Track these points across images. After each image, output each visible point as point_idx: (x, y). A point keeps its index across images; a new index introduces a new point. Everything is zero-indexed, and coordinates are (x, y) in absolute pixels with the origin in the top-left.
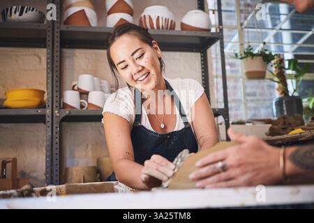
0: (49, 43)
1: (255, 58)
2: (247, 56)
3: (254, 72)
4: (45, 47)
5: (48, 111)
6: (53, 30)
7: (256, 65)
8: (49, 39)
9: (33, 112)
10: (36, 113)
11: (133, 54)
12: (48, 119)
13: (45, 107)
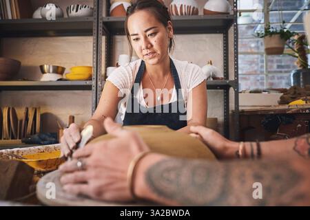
0: (95, 32)
1: (273, 36)
2: (266, 35)
3: (272, 49)
4: (92, 35)
5: (93, 83)
6: (98, 21)
7: (274, 42)
8: (95, 28)
9: (83, 83)
10: (85, 84)
11: (146, 31)
12: (94, 88)
13: (91, 80)
